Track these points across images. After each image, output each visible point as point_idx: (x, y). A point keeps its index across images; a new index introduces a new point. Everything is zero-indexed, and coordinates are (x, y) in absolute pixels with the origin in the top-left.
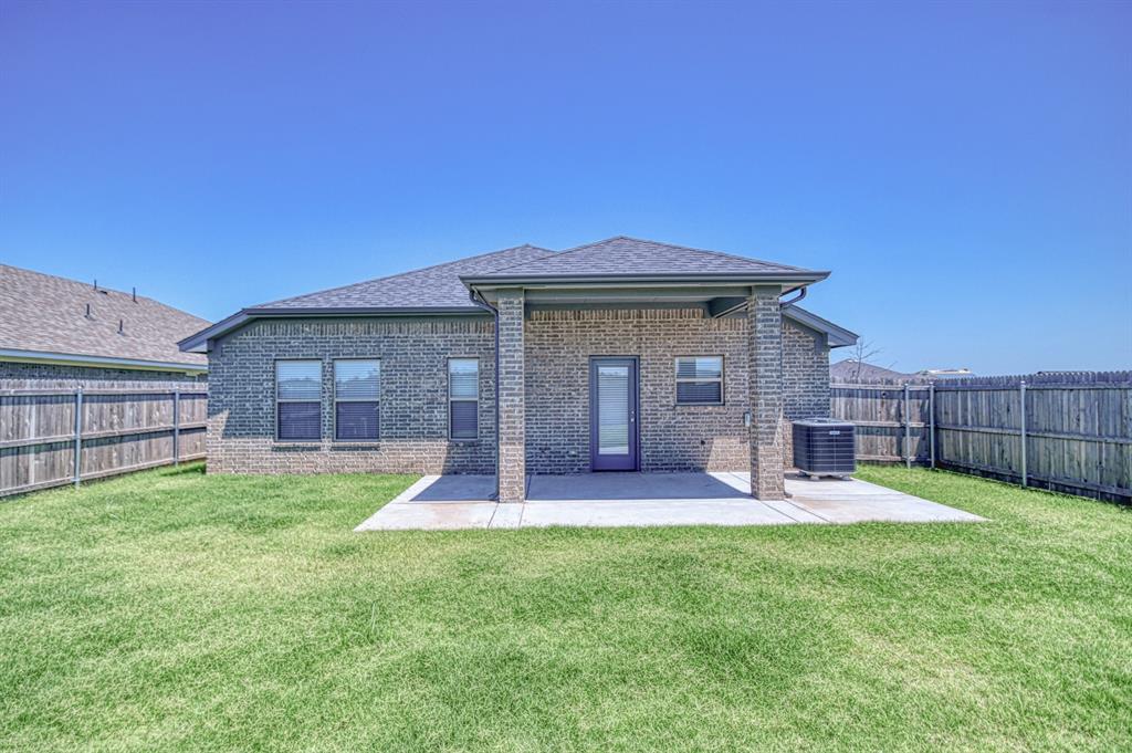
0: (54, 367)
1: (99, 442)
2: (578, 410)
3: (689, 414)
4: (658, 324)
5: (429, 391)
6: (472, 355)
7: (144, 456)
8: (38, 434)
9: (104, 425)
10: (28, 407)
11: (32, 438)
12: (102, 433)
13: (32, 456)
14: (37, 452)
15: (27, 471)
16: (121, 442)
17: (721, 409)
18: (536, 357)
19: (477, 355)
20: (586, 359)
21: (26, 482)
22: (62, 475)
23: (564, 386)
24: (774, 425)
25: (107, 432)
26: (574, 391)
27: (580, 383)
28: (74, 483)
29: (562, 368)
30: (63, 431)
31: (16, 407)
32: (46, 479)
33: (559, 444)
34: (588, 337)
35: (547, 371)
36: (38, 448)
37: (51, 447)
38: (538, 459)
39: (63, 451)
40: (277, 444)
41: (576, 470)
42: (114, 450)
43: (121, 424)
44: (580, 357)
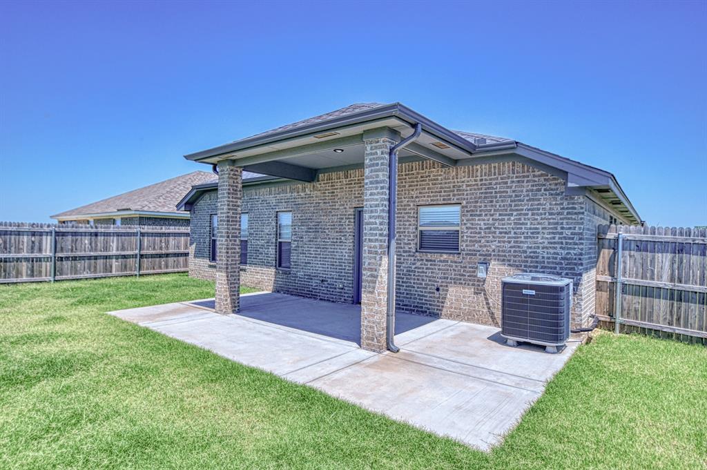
0: (176, 219)
1: (152, 256)
2: (345, 251)
3: (427, 260)
4: (404, 177)
5: (268, 234)
6: (288, 209)
7: (182, 265)
8: (117, 250)
9: (156, 247)
10: (112, 238)
11: (114, 252)
12: (154, 252)
13: (114, 260)
14: (117, 259)
15: (111, 267)
16: (167, 257)
17: (456, 258)
18: (322, 209)
19: (290, 209)
20: (352, 210)
21: (111, 272)
22: (131, 270)
23: (337, 232)
24: (375, 273)
25: (158, 252)
26: (343, 236)
27: (347, 230)
28: (136, 275)
29: (336, 217)
30: (132, 249)
31: (106, 238)
32: (122, 271)
33: (333, 278)
34: (353, 192)
35: (327, 220)
36: (117, 257)
37: (124, 257)
38: (321, 288)
39: (131, 259)
40: (212, 264)
41: (343, 300)
42: (163, 261)
43: (167, 248)
44: (348, 209)
